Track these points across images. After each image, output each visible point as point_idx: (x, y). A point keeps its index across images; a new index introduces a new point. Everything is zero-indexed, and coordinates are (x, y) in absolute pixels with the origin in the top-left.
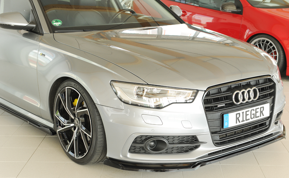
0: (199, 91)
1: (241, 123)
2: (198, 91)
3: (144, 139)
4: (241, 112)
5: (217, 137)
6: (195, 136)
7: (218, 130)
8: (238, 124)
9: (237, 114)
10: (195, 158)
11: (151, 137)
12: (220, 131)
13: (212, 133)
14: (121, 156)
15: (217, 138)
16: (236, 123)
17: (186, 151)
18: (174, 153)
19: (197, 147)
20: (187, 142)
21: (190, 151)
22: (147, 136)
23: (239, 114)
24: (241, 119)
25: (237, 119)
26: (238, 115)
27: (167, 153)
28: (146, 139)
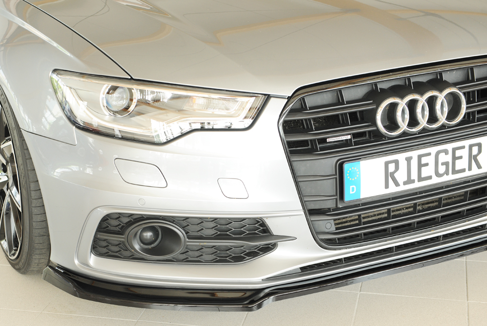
0: (272, 99)
1: (403, 188)
2: (268, 97)
3: (126, 223)
4: (401, 157)
5: (327, 224)
6: (261, 219)
7: (330, 204)
8: (393, 189)
9: (387, 164)
10: (259, 279)
11: (142, 218)
12: (337, 209)
13: (311, 213)
14: (76, 262)
15: (328, 226)
16: (387, 186)
17: (238, 259)
18: (207, 261)
19: (267, 249)
20: (239, 235)
21: (248, 258)
22: (132, 215)
23: (396, 162)
24: (401, 176)
25: (389, 176)
26: (392, 167)
27: (187, 261)
28: (130, 224)
